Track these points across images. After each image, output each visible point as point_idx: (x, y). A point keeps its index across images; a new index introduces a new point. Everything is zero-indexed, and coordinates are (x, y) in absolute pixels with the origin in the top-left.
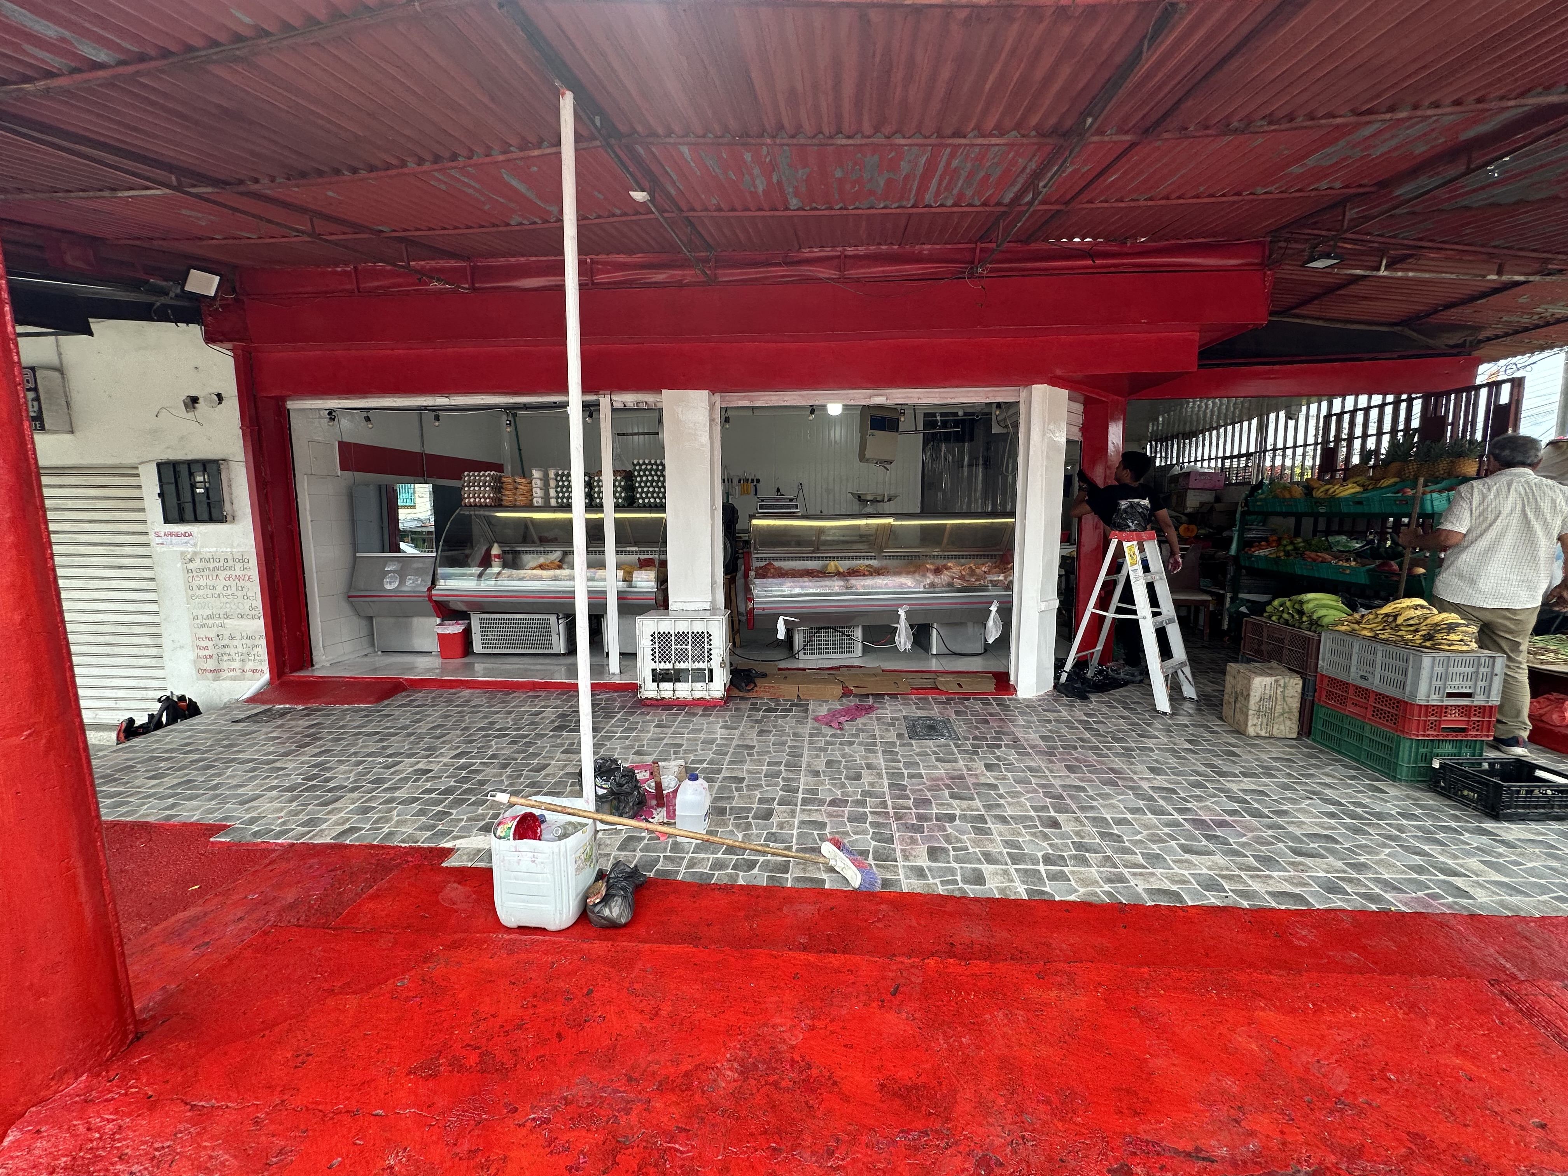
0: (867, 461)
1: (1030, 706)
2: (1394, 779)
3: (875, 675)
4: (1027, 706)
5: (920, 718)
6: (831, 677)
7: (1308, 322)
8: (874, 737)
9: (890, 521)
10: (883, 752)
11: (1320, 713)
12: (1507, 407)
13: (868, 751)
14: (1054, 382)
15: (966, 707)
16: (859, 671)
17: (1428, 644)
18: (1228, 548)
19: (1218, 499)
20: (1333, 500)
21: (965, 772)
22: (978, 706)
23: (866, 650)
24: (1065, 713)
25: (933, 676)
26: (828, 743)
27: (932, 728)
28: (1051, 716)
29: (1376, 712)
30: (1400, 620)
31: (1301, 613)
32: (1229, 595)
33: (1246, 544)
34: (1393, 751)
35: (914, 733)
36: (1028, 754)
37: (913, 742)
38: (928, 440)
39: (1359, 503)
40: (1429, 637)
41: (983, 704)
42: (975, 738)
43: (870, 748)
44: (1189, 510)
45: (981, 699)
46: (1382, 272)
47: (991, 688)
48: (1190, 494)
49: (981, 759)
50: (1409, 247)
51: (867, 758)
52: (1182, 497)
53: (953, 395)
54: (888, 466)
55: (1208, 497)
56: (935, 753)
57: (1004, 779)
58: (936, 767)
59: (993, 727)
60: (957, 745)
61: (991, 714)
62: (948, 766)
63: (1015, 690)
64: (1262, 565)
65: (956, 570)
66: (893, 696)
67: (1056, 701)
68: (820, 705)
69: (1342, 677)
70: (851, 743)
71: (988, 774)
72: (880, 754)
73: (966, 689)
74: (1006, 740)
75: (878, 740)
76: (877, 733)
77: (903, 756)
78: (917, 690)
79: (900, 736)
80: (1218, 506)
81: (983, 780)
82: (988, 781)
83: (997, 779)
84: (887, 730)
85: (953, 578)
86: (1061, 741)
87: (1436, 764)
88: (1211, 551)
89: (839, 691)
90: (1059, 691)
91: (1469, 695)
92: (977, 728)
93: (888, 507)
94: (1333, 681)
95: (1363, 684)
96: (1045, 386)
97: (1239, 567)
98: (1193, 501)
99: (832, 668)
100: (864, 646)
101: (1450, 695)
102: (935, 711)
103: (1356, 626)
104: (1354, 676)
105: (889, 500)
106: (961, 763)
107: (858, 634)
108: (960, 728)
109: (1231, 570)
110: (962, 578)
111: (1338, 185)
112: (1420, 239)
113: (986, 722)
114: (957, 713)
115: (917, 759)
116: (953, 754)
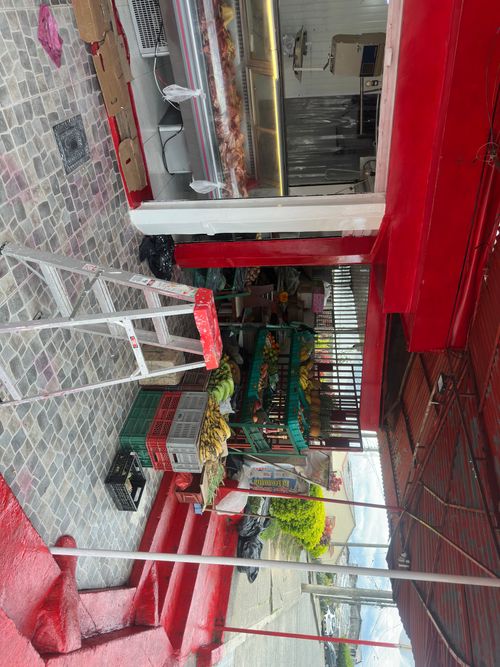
0: (334, 45)
1: (124, 221)
2: (121, 435)
3: (121, 76)
4: (122, 221)
5: (83, 131)
6: (108, 27)
7: (411, 360)
8: (44, 89)
9: (275, 76)
10: (27, 104)
11: (157, 395)
12: (348, 446)
13: (23, 86)
14: (387, 220)
15: (107, 171)
16: (123, 57)
17: (202, 444)
18: (271, 324)
19: (305, 310)
20: (298, 376)
21: (31, 188)
22: (111, 181)
23: (150, 60)
24: (122, 249)
25: (134, 133)
26: (17, 38)
27: (74, 145)
28: (117, 240)
29: (159, 425)
30: (216, 429)
31: (220, 379)
32: (241, 325)
33: (273, 333)
34: (137, 433)
35: (61, 129)
36: (70, 233)
37: (51, 131)
38: (355, 99)
39: (296, 390)
40: (206, 443)
41: (115, 185)
42: (74, 188)
43: (28, 87)
44: (299, 295)
45: (119, 182)
46: (430, 403)
47: (134, 186)
48: (309, 295)
49: (51, 198)
50: (443, 414)
51: (13, 87)
52: (308, 290)
53: (385, 133)
54: (328, 68)
55: (307, 304)
56: (44, 155)
57: (35, 222)
58: (26, 160)
59: (90, 199)
60: (59, 174)
61: (105, 194)
62: (33, 170)
63: (135, 208)
64: (260, 342)
65: (233, 144)
66: (101, 99)
67: (133, 240)
68: (68, 19)
69: (180, 405)
70: (26, 65)
71: (36, 208)
72: (22, 100)
73: (126, 168)
74: (79, 213)
75: (41, 95)
76: (50, 92)
77: (29, 125)
78: (114, 122)
79: (54, 116)
80: (301, 311)
81: (27, 206)
82: (27, 210)
83: (33, 216)
84: (57, 102)
85: (227, 143)
86: (93, 254)
87: (132, 454)
88: (269, 312)
89: (93, 38)
90: (144, 240)
91: (176, 461)
92: (86, 186)
93: (289, 71)
94: (177, 400)
95: (176, 416)
96: (384, 213)
97: (259, 329)
98: (305, 297)
99: (119, 25)
100: (152, 59)
101: (175, 455)
102: (95, 143)
103: (212, 408)
104: (180, 410)
105: (296, 72)
106: (40, 182)
107: (163, 51)
108: (83, 171)
109: (258, 325)
110: (229, 150)
111: (487, 395)
112: (446, 419)
113: (95, 191)
114: (98, 165)
115: (30, 140)
116: (48, 172)
